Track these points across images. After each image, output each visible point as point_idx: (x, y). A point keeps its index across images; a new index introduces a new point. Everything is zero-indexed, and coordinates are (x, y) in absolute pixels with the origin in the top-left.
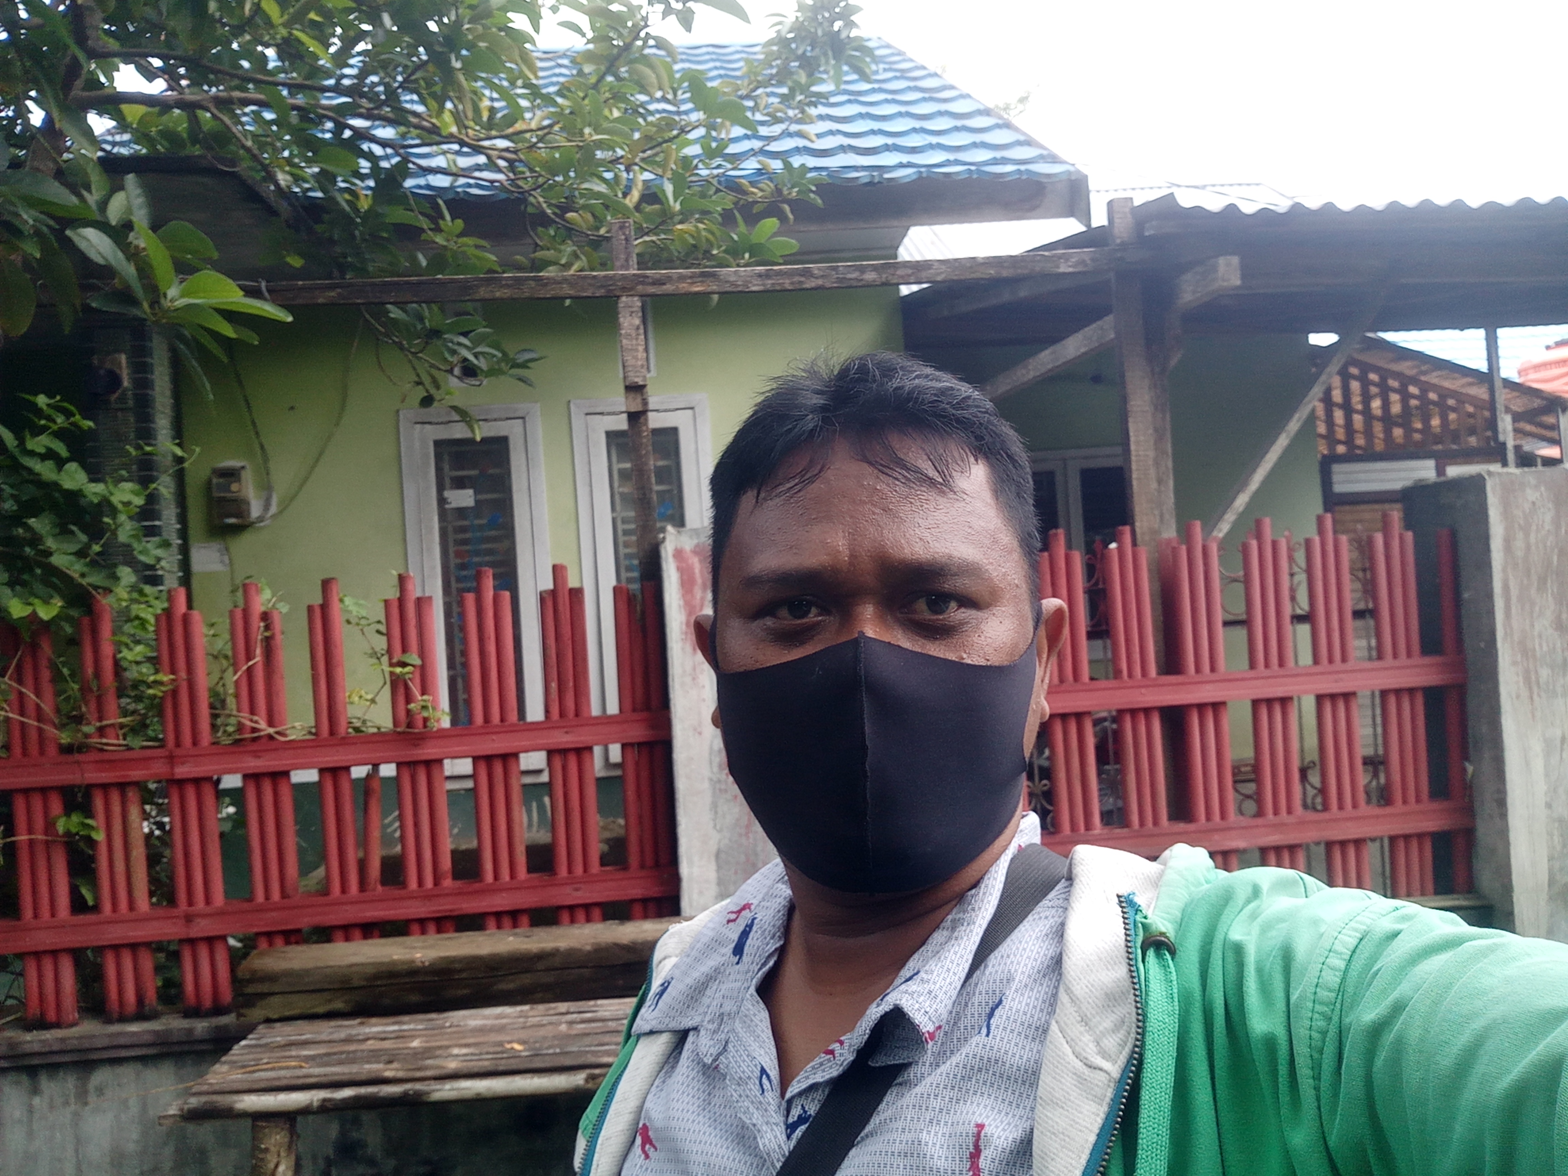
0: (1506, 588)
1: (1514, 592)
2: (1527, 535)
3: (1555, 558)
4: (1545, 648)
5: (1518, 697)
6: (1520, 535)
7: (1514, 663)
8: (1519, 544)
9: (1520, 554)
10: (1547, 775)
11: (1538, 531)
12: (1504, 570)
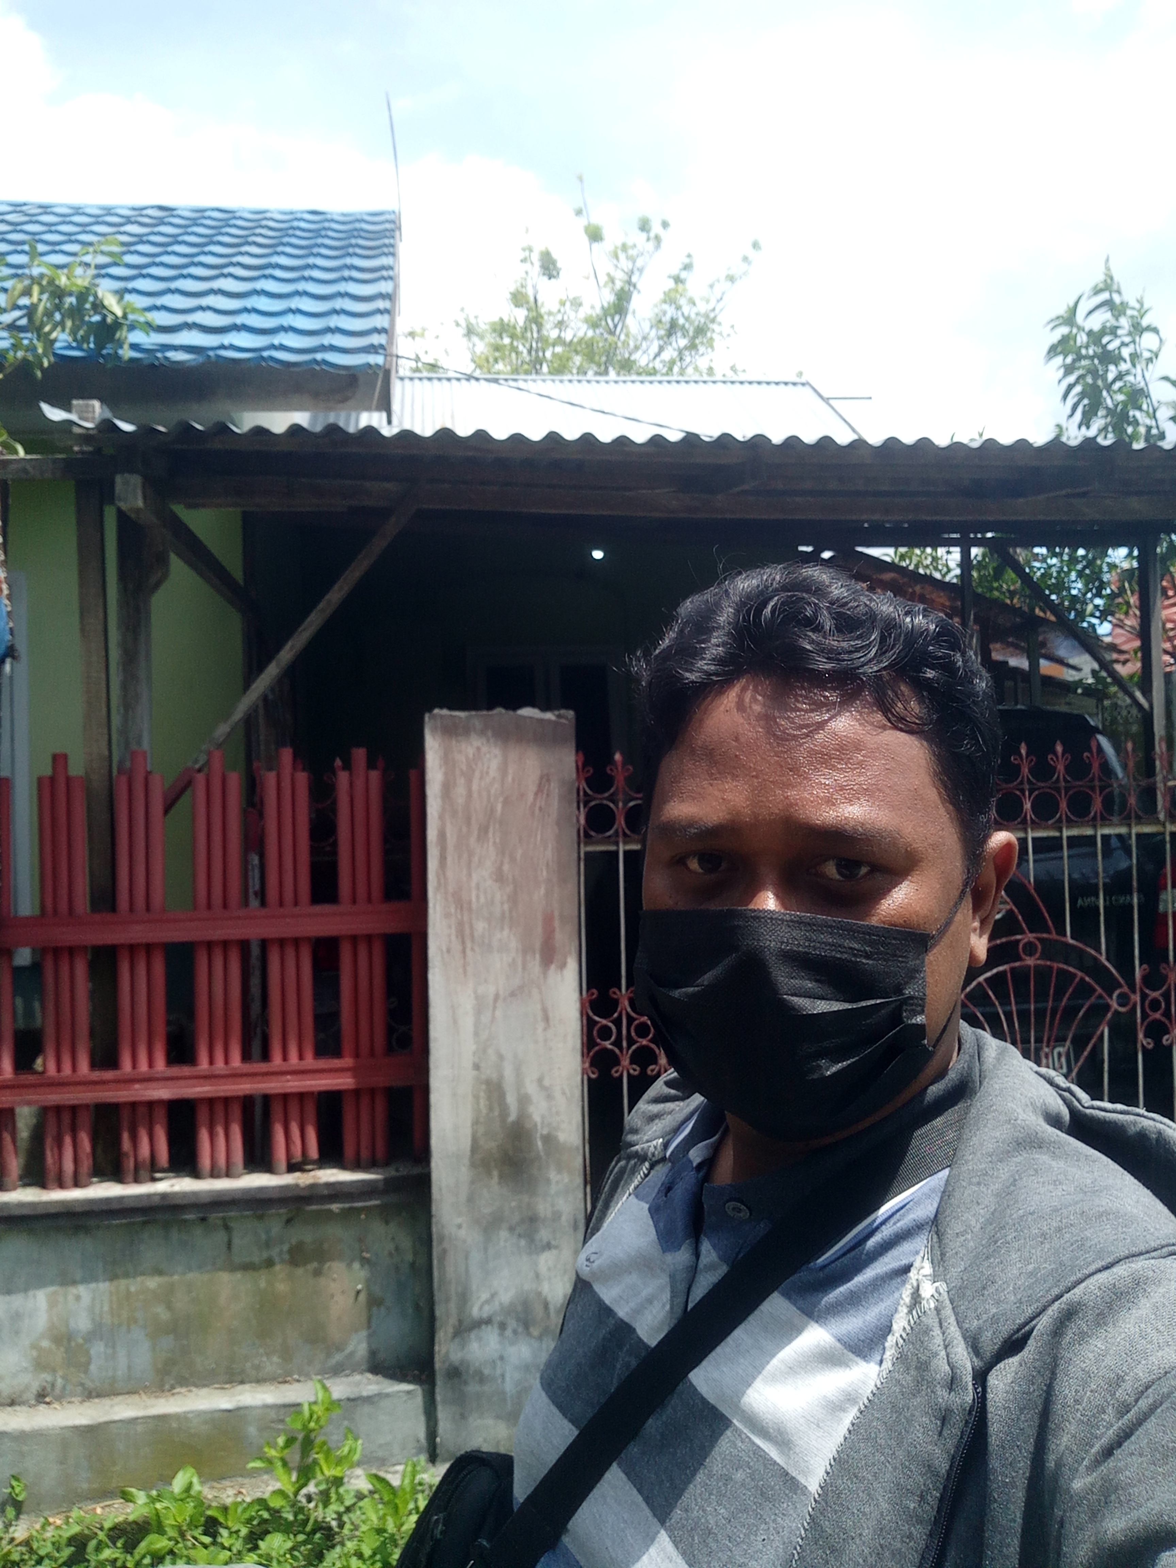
0: (442, 835)
1: (451, 840)
2: (469, 781)
3: (499, 807)
4: (482, 900)
5: (448, 951)
6: (461, 781)
7: (447, 915)
8: (460, 791)
9: (461, 801)
10: (476, 1034)
11: (481, 778)
12: (441, 817)
